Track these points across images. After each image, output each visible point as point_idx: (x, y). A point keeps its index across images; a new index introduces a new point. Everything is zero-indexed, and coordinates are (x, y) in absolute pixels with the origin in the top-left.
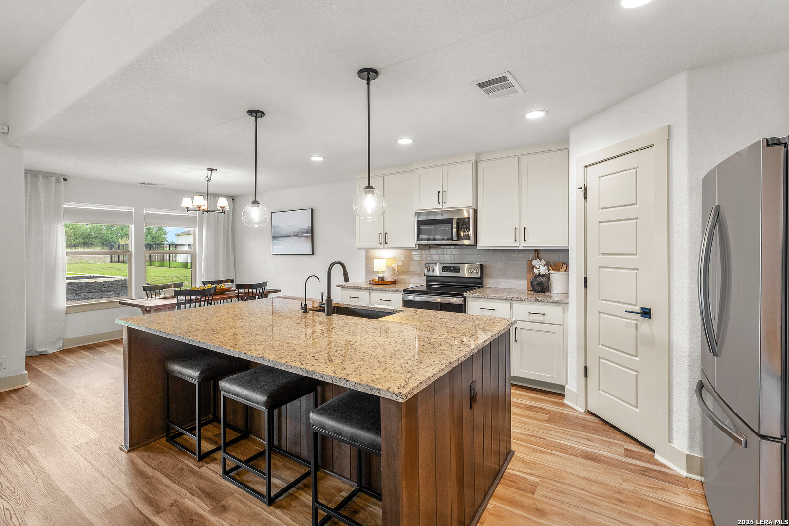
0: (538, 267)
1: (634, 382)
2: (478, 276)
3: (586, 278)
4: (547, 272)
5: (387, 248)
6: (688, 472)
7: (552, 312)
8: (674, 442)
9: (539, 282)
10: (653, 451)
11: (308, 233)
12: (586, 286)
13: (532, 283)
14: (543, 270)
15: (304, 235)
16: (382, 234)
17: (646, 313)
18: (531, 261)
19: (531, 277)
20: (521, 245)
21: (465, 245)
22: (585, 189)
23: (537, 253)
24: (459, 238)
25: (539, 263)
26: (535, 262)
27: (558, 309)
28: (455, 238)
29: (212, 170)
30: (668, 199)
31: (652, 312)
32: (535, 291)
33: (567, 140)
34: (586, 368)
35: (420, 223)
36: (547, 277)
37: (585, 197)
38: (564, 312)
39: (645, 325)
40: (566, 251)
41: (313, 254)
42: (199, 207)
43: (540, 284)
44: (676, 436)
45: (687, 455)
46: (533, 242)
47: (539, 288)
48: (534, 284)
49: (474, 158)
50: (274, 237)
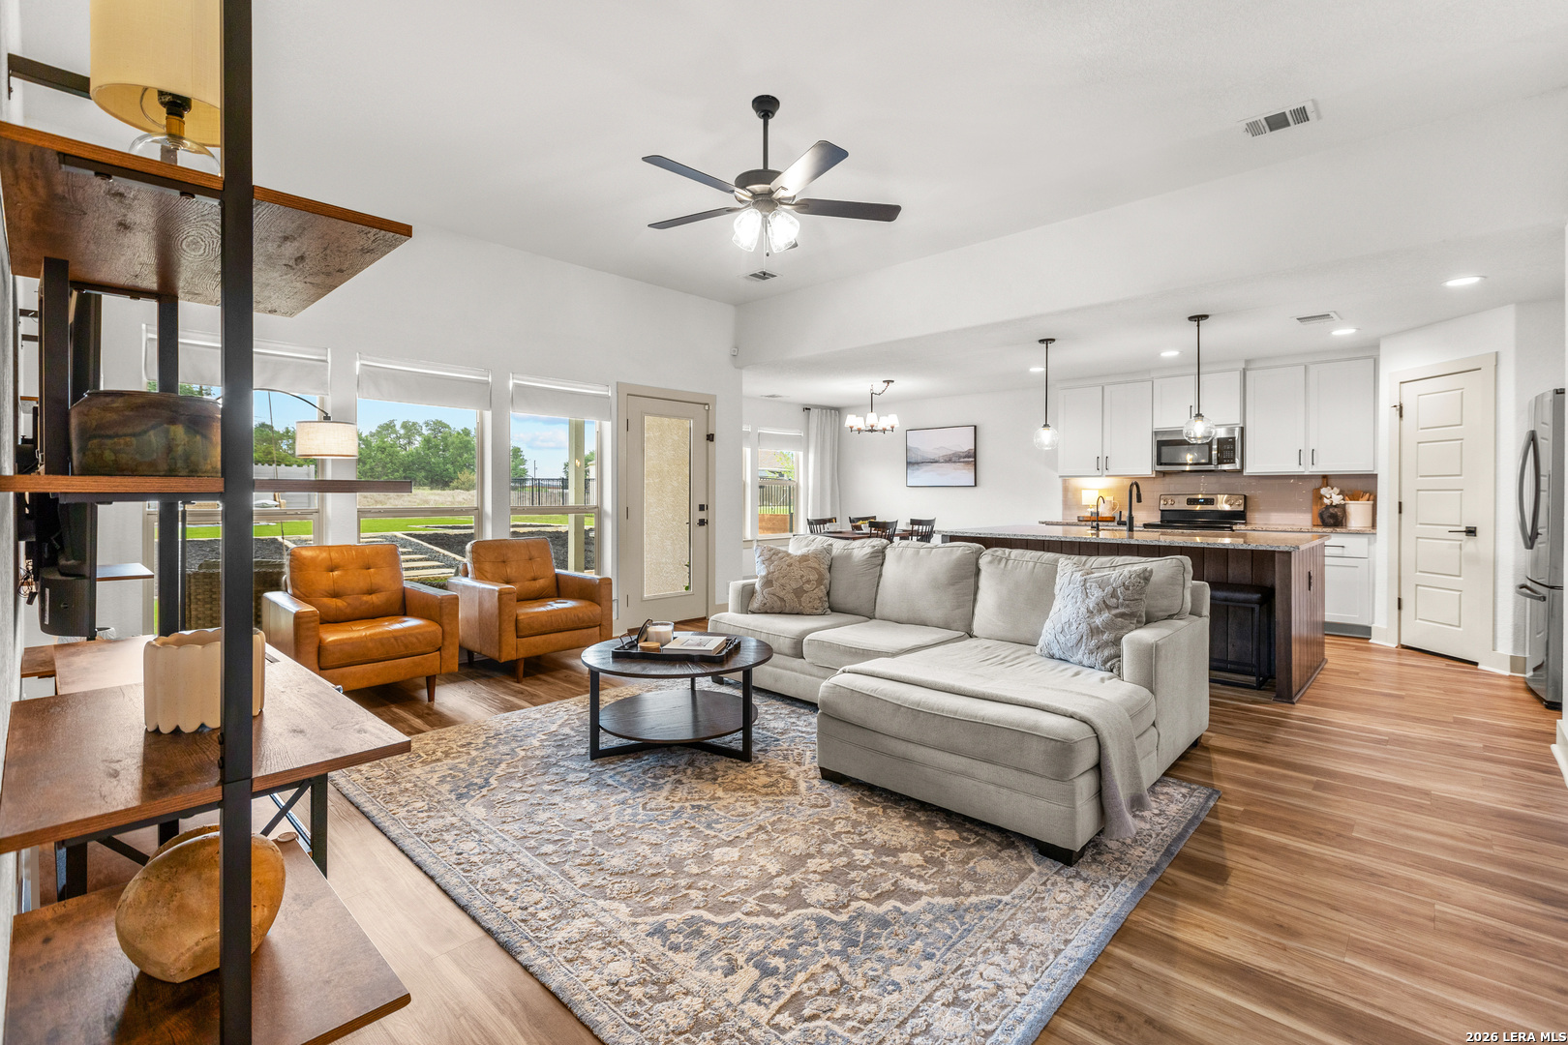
0: (1328, 496)
1: (1457, 601)
2: (1241, 508)
3: (1400, 503)
4: (1343, 502)
5: (1107, 476)
6: (1512, 672)
7: (1353, 545)
8: (1498, 649)
9: (1332, 513)
10: (1476, 664)
11: (969, 457)
12: (1400, 512)
13: (1321, 515)
14: (1337, 499)
15: (962, 460)
16: (1100, 458)
17: (1471, 532)
18: (1319, 489)
19: (1317, 509)
20: (1307, 469)
21: (1225, 471)
22: (1401, 407)
23: (1326, 480)
24: (1220, 461)
25: (1331, 491)
26: (1324, 491)
27: (1363, 540)
28: (1214, 461)
29: (888, 382)
30: (1496, 421)
31: (1478, 530)
32: (1325, 524)
33: (1376, 347)
34: (1399, 599)
35: (1161, 444)
36: (1343, 508)
37: (1401, 416)
38: (1369, 544)
39: (1470, 544)
40: (1375, 476)
41: (976, 485)
42: (872, 426)
43: (1334, 516)
44: (1500, 643)
45: (1511, 657)
46: (1323, 467)
47: (1332, 521)
48: (1325, 516)
49: (1242, 365)
50: (909, 464)
